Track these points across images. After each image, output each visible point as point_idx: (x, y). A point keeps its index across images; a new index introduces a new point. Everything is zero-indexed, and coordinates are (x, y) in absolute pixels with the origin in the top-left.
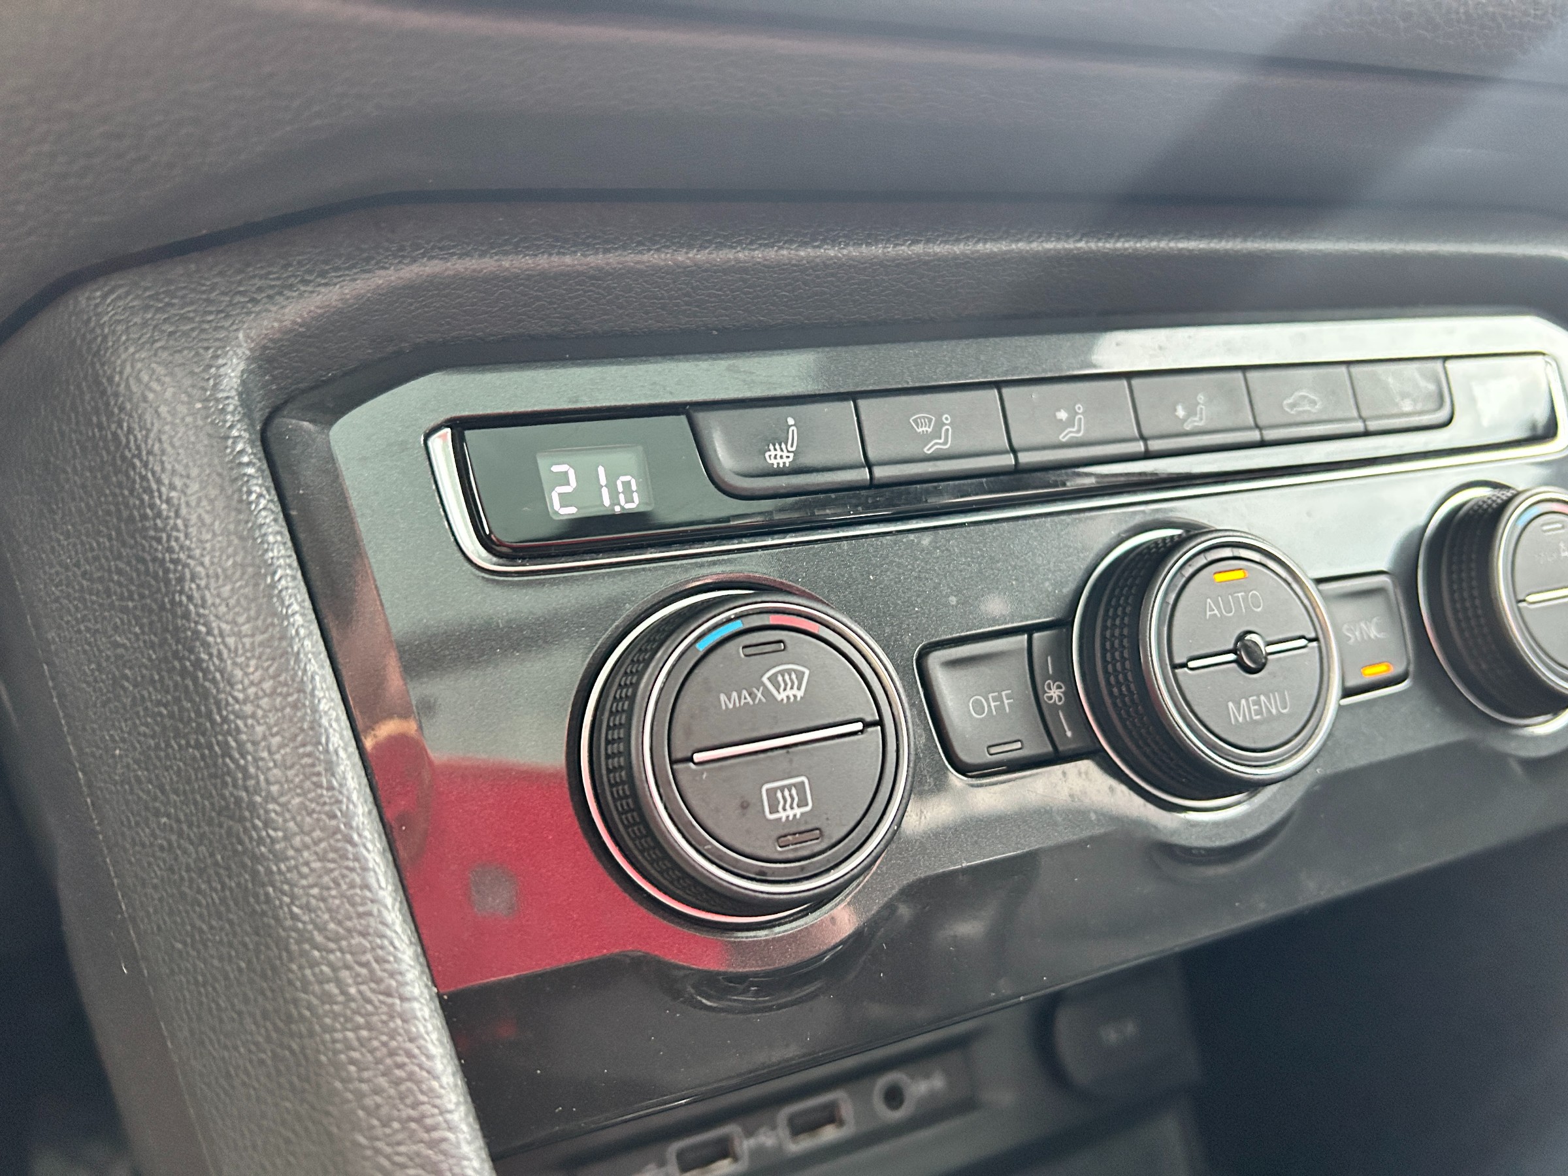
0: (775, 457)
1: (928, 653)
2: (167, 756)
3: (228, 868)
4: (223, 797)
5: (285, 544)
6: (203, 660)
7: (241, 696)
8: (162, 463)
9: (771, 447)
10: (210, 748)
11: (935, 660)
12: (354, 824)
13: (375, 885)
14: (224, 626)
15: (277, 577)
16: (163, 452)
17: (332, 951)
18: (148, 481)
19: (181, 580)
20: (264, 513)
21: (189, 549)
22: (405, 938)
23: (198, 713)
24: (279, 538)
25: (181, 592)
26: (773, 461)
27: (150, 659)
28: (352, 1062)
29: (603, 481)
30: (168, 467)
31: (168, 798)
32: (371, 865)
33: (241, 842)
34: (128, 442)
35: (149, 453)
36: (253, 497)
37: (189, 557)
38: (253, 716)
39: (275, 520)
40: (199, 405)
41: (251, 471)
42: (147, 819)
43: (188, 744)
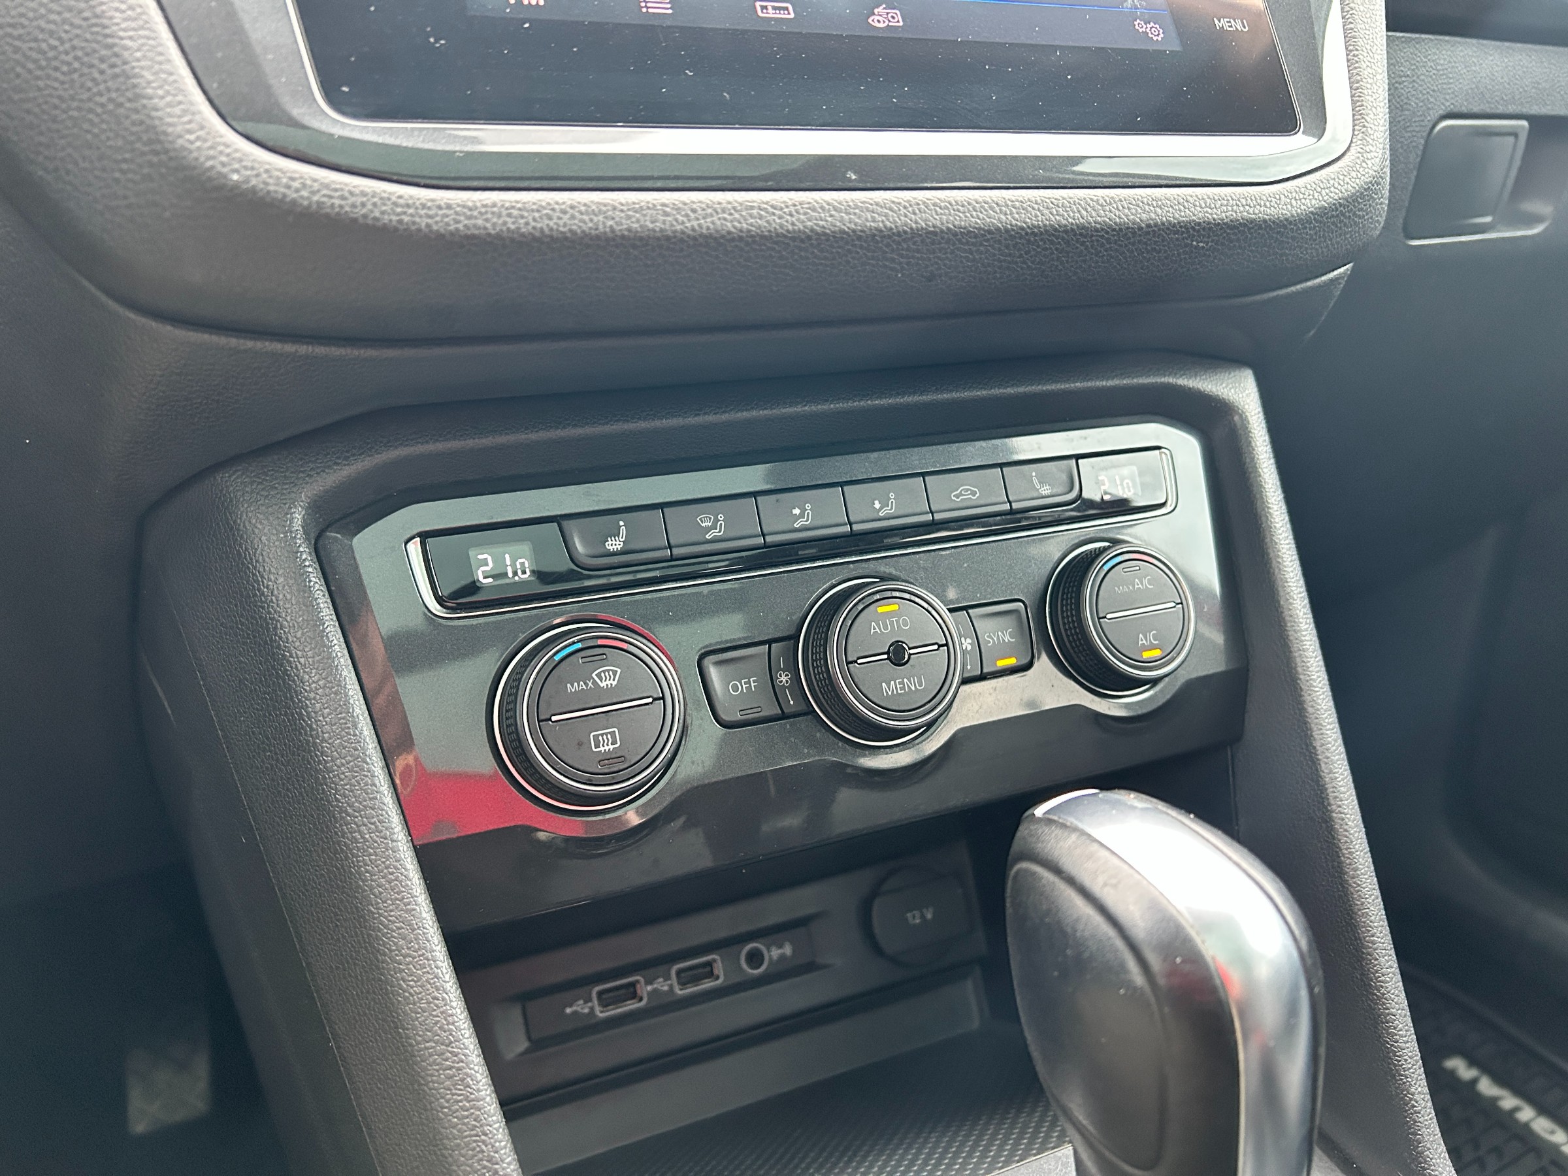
0: (612, 545)
1: (704, 657)
2: (270, 720)
3: (304, 778)
4: (300, 741)
5: (329, 608)
6: (288, 670)
7: (308, 688)
8: (264, 567)
9: (609, 539)
10: (293, 715)
11: (708, 662)
12: (367, 753)
13: (378, 785)
14: (298, 652)
15: (325, 626)
16: (264, 561)
17: (357, 817)
18: (257, 576)
19: (275, 628)
20: (318, 592)
21: (279, 612)
22: (394, 811)
23: (286, 698)
24: (326, 605)
25: (276, 635)
26: (611, 548)
27: (260, 670)
28: (367, 871)
29: (508, 563)
30: (267, 569)
31: (270, 742)
32: (376, 774)
33: (309, 763)
34: (246, 556)
35: (257, 561)
36: (312, 583)
37: (280, 616)
38: (314, 698)
39: (324, 596)
40: (282, 536)
41: (310, 570)
42: (259, 753)
43: (281, 714)
